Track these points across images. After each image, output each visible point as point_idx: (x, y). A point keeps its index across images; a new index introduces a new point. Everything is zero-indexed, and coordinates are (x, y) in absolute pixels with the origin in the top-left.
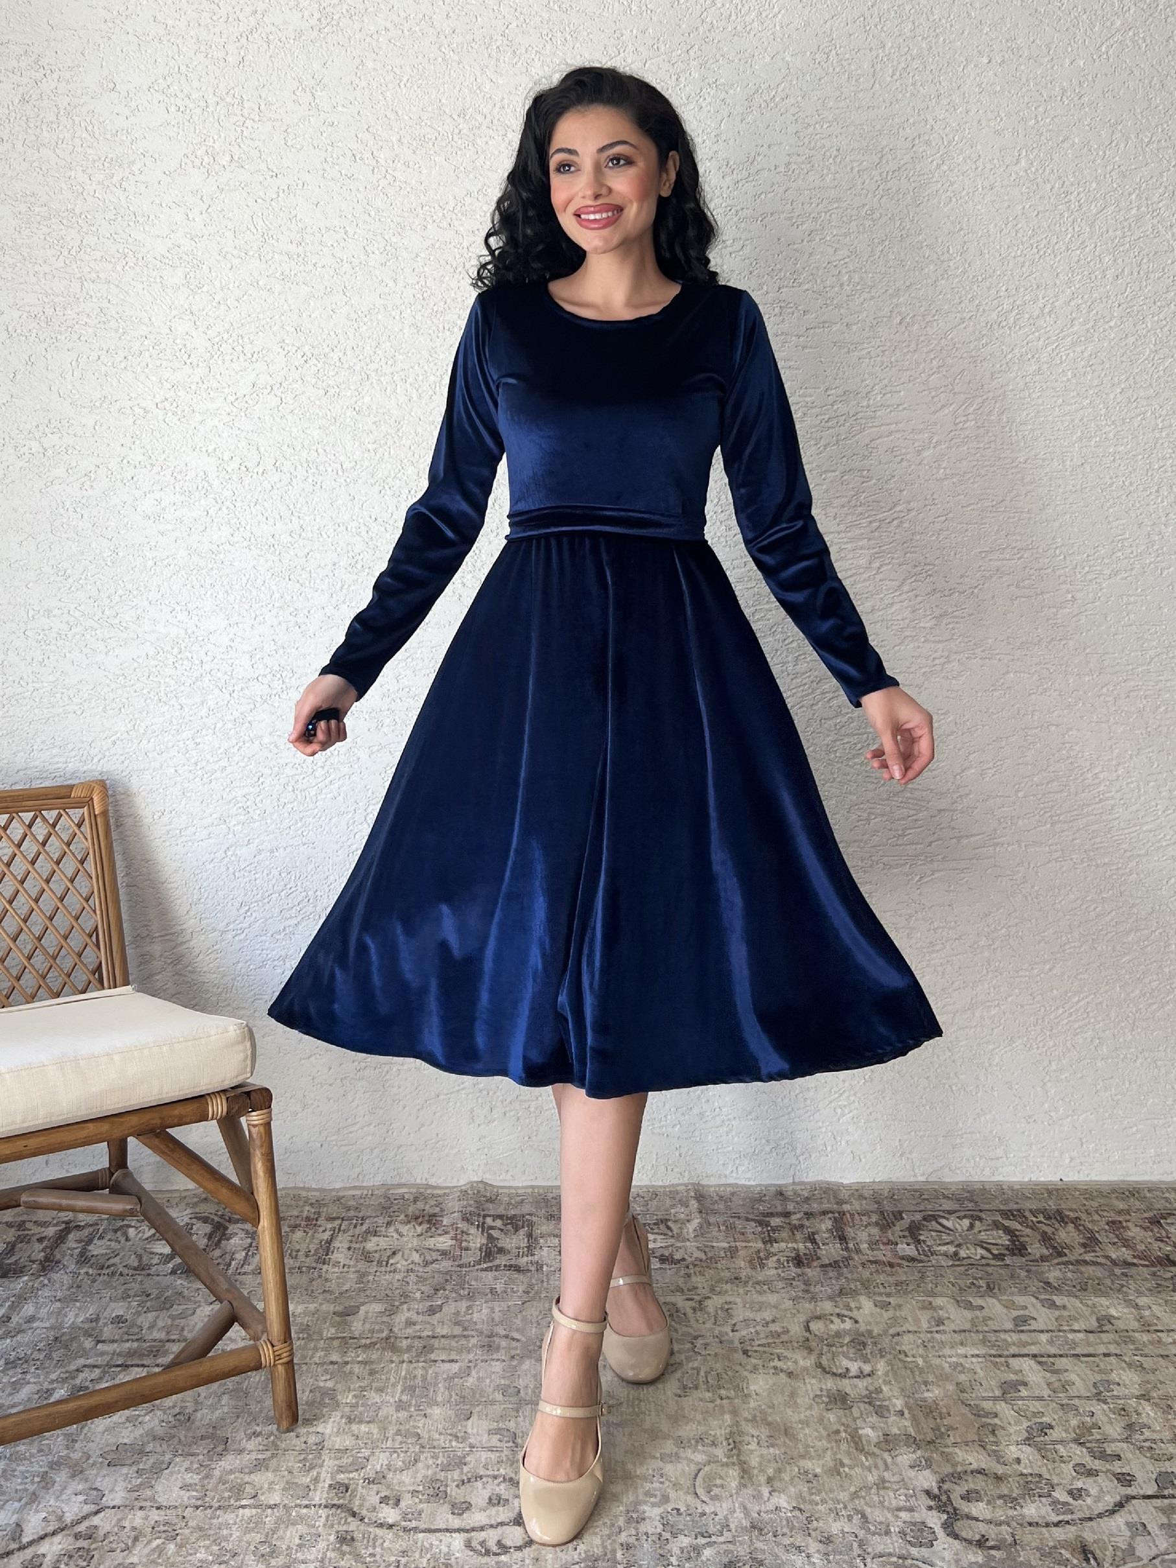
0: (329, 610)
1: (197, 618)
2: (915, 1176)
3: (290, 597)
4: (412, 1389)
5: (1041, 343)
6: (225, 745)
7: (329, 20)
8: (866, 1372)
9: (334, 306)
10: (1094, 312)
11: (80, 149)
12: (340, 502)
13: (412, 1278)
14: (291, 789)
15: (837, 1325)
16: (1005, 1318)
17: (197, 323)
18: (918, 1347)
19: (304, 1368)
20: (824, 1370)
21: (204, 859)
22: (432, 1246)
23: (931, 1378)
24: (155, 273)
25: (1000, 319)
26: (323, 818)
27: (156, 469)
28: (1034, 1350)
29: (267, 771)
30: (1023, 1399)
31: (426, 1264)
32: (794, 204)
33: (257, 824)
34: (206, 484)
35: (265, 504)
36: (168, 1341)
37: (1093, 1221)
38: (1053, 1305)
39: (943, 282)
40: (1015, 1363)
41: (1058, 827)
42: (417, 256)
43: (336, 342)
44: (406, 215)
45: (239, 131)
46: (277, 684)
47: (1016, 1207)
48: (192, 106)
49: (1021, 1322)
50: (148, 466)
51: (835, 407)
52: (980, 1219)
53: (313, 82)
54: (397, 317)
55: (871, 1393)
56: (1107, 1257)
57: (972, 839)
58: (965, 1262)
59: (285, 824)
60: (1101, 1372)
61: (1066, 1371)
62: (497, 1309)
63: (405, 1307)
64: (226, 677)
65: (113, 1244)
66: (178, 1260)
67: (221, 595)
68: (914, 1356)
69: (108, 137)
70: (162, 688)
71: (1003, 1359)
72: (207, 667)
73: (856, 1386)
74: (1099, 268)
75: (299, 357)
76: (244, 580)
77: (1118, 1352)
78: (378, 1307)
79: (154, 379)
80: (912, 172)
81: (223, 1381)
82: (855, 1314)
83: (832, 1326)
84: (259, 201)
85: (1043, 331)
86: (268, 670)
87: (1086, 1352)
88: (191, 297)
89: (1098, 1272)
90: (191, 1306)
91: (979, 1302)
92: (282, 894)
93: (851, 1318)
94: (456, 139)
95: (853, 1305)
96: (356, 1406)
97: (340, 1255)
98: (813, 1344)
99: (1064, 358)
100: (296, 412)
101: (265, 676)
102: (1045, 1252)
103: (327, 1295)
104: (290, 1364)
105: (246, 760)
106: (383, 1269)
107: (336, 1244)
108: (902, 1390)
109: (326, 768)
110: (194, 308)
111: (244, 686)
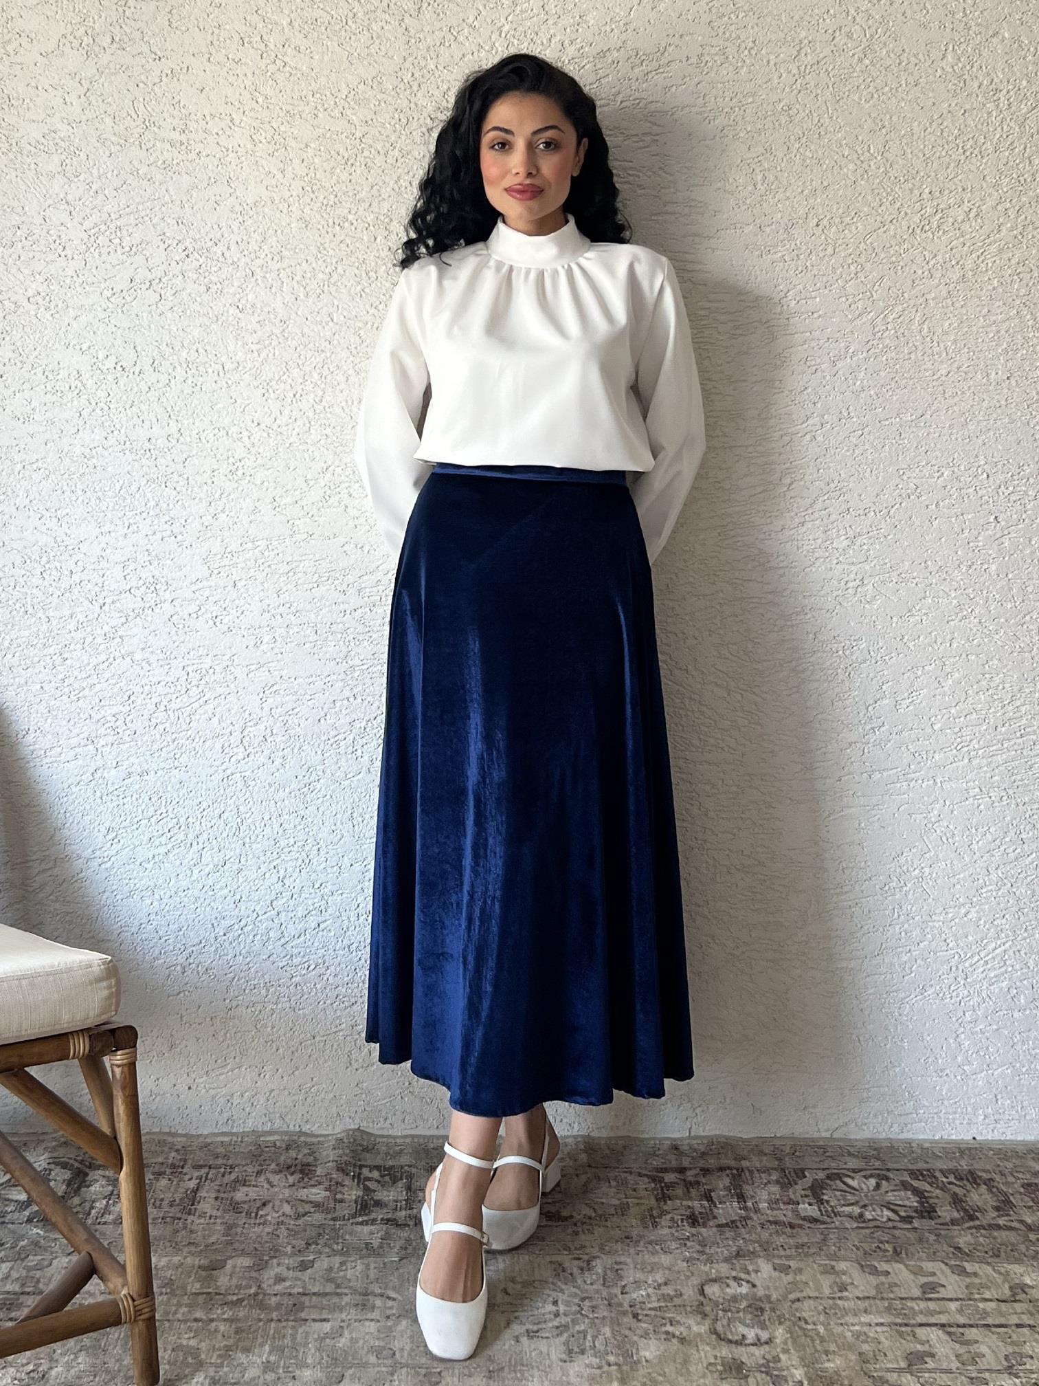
0: (208, 519)
1: (67, 525)
2: (819, 1131)
3: (165, 505)
4: (282, 1349)
5: (965, 248)
6: (94, 661)
8: (763, 1340)
9: (218, 198)
10: (1023, 217)
13: (283, 1231)
14: (164, 708)
15: (734, 1289)
16: (913, 1285)
17: (73, 213)
18: (819, 1314)
19: (167, 1324)
20: (718, 1336)
21: (70, 781)
22: (304, 1198)
23: (833, 1347)
24: (29, 160)
25: (923, 223)
26: (196, 740)
27: (27, 367)
28: (943, 1319)
29: (137, 689)
30: (929, 1371)
31: (299, 1216)
32: (707, 98)
33: (127, 745)
34: (80, 384)
35: (143, 407)
36: (22, 1293)
37: (1007, 1183)
38: (963, 1272)
39: (863, 182)
40: (921, 1332)
41: (975, 762)
42: (307, 146)
43: (219, 235)
44: (296, 103)
45: (121, 10)
46: (151, 599)
47: (925, 1166)
49: (929, 1290)
50: (19, 365)
52: (887, 1179)
54: (285, 211)
55: (768, 1361)
56: (1022, 1222)
57: (885, 774)
58: (872, 1224)
59: (155, 747)
60: (1013, 1343)
61: (977, 1342)
62: (372, 1266)
63: (275, 1261)
64: (97, 589)
66: (36, 1208)
67: (93, 503)
68: (814, 1324)
70: (29, 600)
71: (909, 1329)
72: (76, 578)
73: (752, 1355)
74: (1029, 171)
75: (180, 251)
76: (118, 487)
77: (1031, 1322)
78: (246, 1262)
79: (26, 272)
80: (831, 67)
81: (80, 1337)
82: (753, 1277)
83: (728, 1290)
84: (141, 85)
85: (968, 236)
86: (141, 582)
87: (997, 1322)
88: (66, 186)
89: (1012, 1237)
90: (48, 1256)
91: (884, 1266)
92: (152, 820)
93: (748, 1282)
94: (350, 23)
95: (750, 1268)
96: (221, 1366)
97: (207, 1205)
98: (708, 1309)
99: (990, 265)
100: (175, 309)
101: (138, 588)
102: (956, 1215)
103: (192, 1248)
104: (151, 1320)
105: (116, 677)
106: (252, 1221)
107: (203, 1193)
108: (802, 1359)
109: (201, 687)
110: (70, 197)
111: (115, 598)
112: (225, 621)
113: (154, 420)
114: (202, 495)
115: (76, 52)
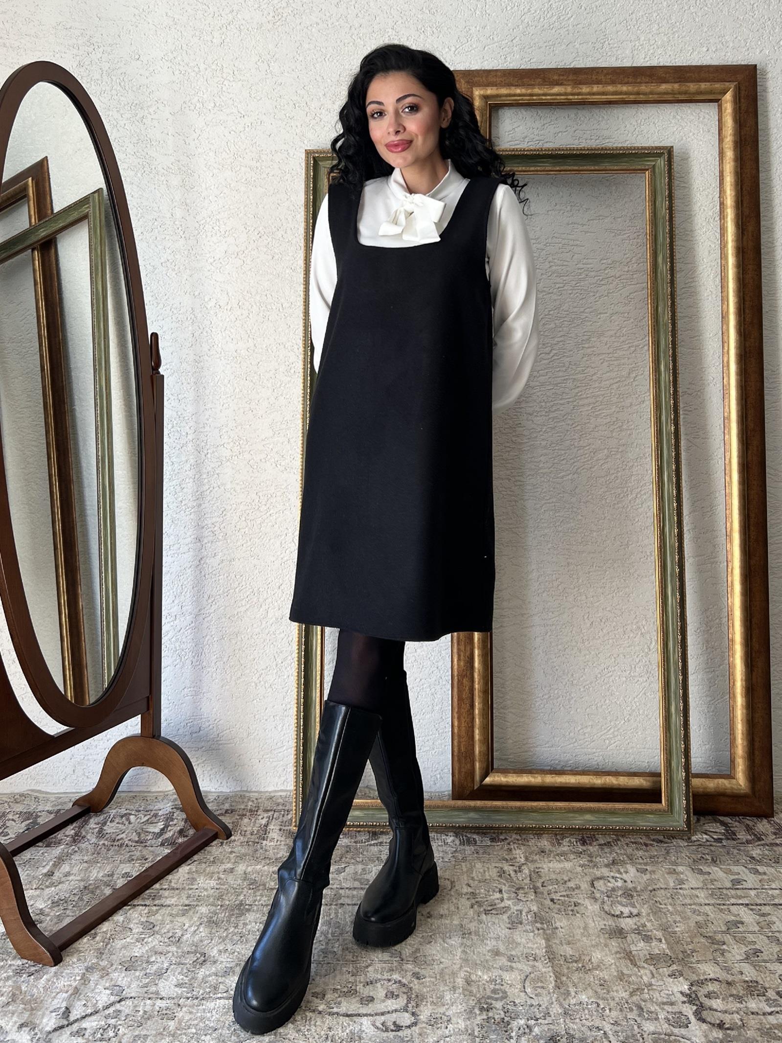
0: (272, 400)
7: (280, 17)
8: (634, 914)
9: (279, 202)
11: (116, 97)
12: (280, 329)
14: (244, 519)
15: (613, 884)
16: (726, 880)
17: (190, 211)
18: (669, 898)
20: (606, 912)
21: (185, 566)
24: (163, 178)
26: (265, 539)
28: (746, 901)
29: (229, 508)
33: (223, 543)
34: (193, 316)
35: (232, 330)
36: (161, 889)
38: (757, 872)
40: (733, 909)
43: (280, 225)
45: (220, 88)
46: (236, 450)
48: (190, 71)
49: (737, 883)
50: (155, 304)
51: (606, 272)
53: (269, 56)
55: (639, 927)
58: (696, 843)
59: (239, 543)
65: (120, 826)
68: (666, 905)
69: (134, 89)
71: (726, 907)
73: (629, 923)
75: (256, 234)
79: (160, 247)
82: (624, 876)
83: (609, 884)
84: (232, 132)
86: (231, 440)
91: (707, 869)
92: (237, 590)
93: (621, 879)
95: (622, 870)
97: (274, 833)
98: (597, 896)
100: (253, 270)
101: (228, 443)
102: (749, 837)
105: (215, 499)
107: (271, 827)
109: (268, 505)
110: (188, 201)
111: (215, 450)
112: (283, 464)
113: (239, 338)
114: (269, 385)
115: (191, 112)
